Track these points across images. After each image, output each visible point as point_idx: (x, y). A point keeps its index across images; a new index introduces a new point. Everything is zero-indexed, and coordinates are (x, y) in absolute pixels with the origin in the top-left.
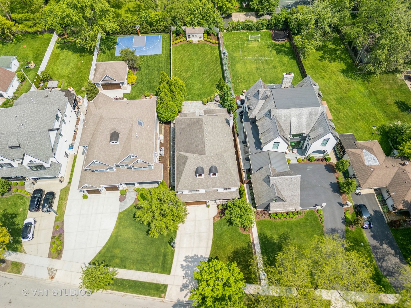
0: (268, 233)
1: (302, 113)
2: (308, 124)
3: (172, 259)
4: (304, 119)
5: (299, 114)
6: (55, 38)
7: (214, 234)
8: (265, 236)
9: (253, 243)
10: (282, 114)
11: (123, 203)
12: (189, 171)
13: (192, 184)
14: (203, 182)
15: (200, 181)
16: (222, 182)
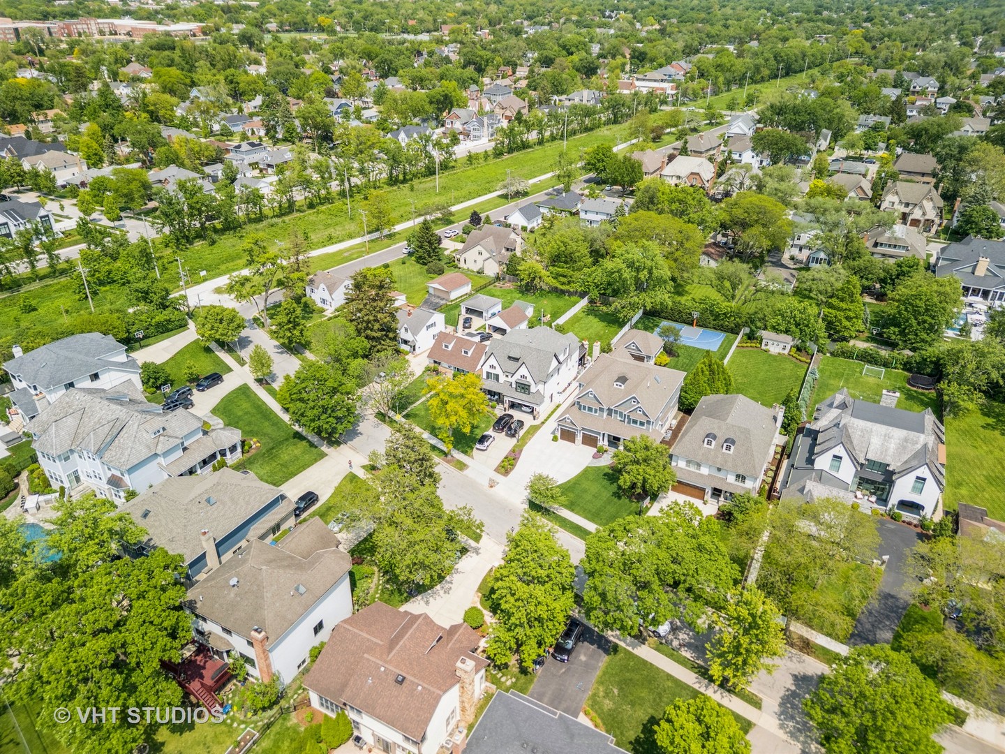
1: (891, 435)
2: (900, 455)
5: (886, 434)
6: (584, 302)
10: (858, 426)
11: (595, 460)
12: (697, 435)
13: (695, 452)
14: (710, 454)
15: (706, 452)
16: (736, 462)
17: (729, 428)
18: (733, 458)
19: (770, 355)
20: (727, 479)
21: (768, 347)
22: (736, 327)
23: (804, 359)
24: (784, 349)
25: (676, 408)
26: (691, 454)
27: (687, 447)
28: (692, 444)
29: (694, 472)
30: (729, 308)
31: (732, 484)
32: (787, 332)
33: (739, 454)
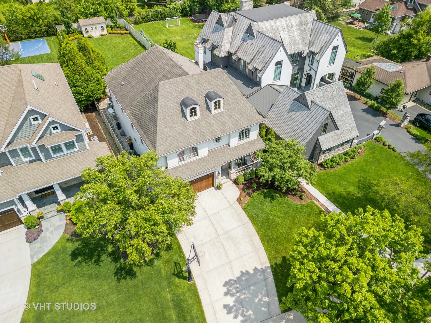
0: (339, 189)
3: (199, 302)
4: (296, 33)
12: (170, 111)
13: (183, 135)
14: (202, 127)
15: (196, 127)
16: (234, 118)
17: (199, 80)
18: (228, 115)
19: (97, 39)
20: (229, 145)
21: (89, 34)
22: (49, 27)
23: (122, 32)
24: (103, 30)
26: (181, 142)
27: (169, 136)
28: (173, 128)
29: (193, 162)
30: (31, 11)
31: (237, 147)
32: (96, 14)
33: (230, 105)
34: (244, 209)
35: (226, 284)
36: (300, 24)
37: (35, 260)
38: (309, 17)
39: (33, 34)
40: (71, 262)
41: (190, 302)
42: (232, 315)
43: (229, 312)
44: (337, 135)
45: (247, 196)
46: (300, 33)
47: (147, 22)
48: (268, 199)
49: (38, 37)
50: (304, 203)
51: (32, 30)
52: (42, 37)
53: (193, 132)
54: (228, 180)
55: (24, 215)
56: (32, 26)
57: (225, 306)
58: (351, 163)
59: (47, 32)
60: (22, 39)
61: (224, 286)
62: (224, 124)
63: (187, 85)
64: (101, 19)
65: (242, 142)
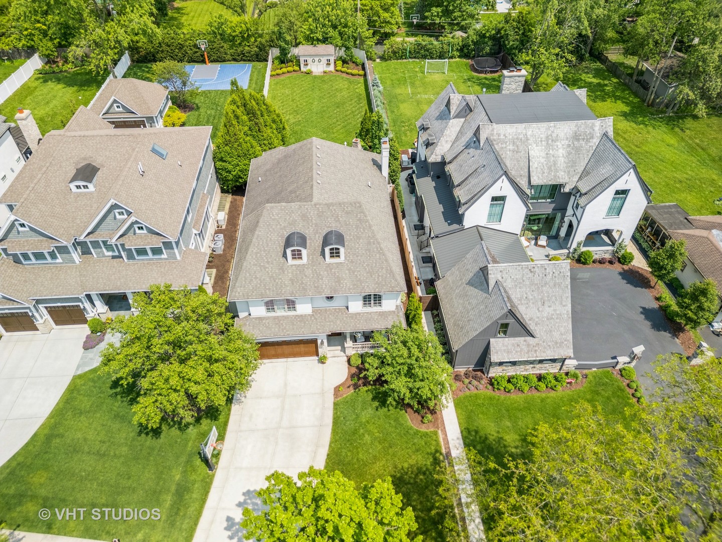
0: (490, 428)
1: (554, 135)
2: (572, 164)
3: (204, 501)
4: (561, 152)
5: (547, 137)
7: (334, 431)
8: (480, 437)
9: (448, 454)
10: (506, 137)
12: (268, 245)
13: (275, 281)
14: (306, 276)
15: (296, 274)
16: (356, 276)
17: (323, 212)
18: (349, 270)
19: (315, 77)
20: (347, 308)
21: (309, 67)
22: (261, 50)
23: (355, 72)
24: (328, 64)
25: (217, 190)
26: (269, 289)
27: (256, 278)
28: (265, 268)
29: (286, 317)
30: (243, 25)
31: (359, 314)
32: (325, 40)
33: (357, 256)
34: (335, 404)
35: (248, 493)
36: (576, 137)
37: (79, 372)
38: (597, 129)
39: (239, 56)
40: (109, 390)
41: (194, 496)
42: (229, 533)
43: (227, 529)
44: (528, 345)
45: (351, 388)
46: (569, 153)
47: (401, 58)
48: (376, 404)
49: (244, 60)
50: (423, 429)
51: (240, 49)
52: (249, 60)
53: (291, 280)
54: (342, 354)
55: (91, 314)
56: (240, 44)
57: (229, 519)
58: (544, 395)
59: (257, 55)
60: (224, 61)
61: (244, 494)
62: (338, 280)
63: (304, 217)
64: (330, 49)
65: (368, 309)
